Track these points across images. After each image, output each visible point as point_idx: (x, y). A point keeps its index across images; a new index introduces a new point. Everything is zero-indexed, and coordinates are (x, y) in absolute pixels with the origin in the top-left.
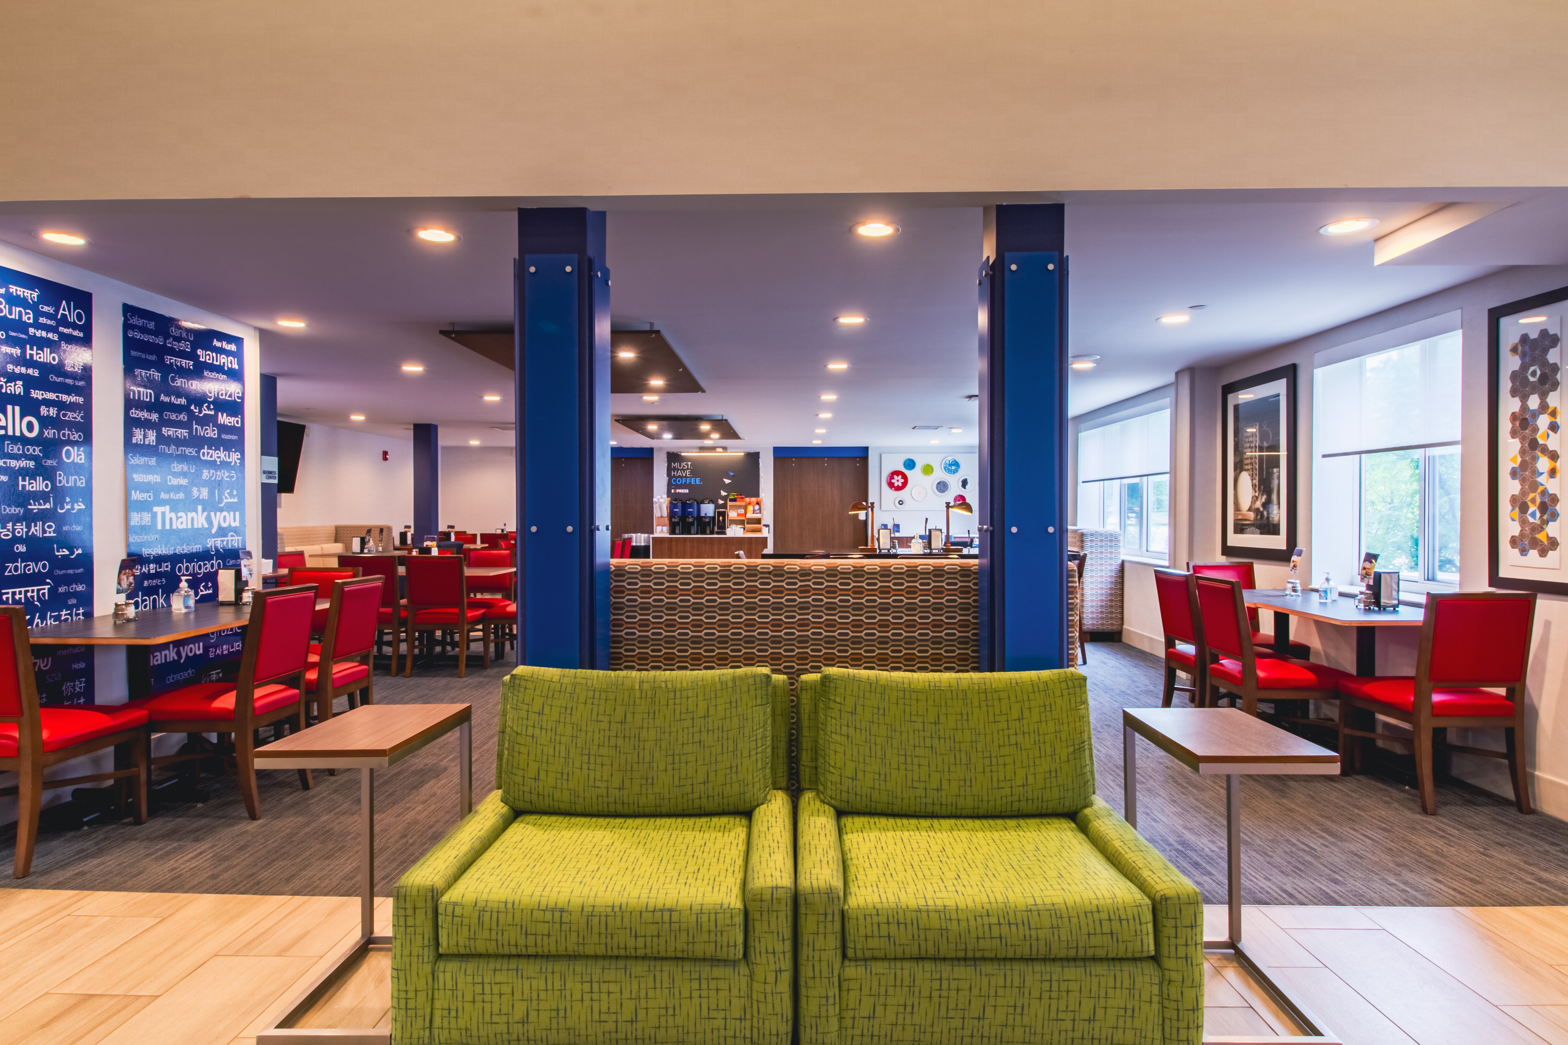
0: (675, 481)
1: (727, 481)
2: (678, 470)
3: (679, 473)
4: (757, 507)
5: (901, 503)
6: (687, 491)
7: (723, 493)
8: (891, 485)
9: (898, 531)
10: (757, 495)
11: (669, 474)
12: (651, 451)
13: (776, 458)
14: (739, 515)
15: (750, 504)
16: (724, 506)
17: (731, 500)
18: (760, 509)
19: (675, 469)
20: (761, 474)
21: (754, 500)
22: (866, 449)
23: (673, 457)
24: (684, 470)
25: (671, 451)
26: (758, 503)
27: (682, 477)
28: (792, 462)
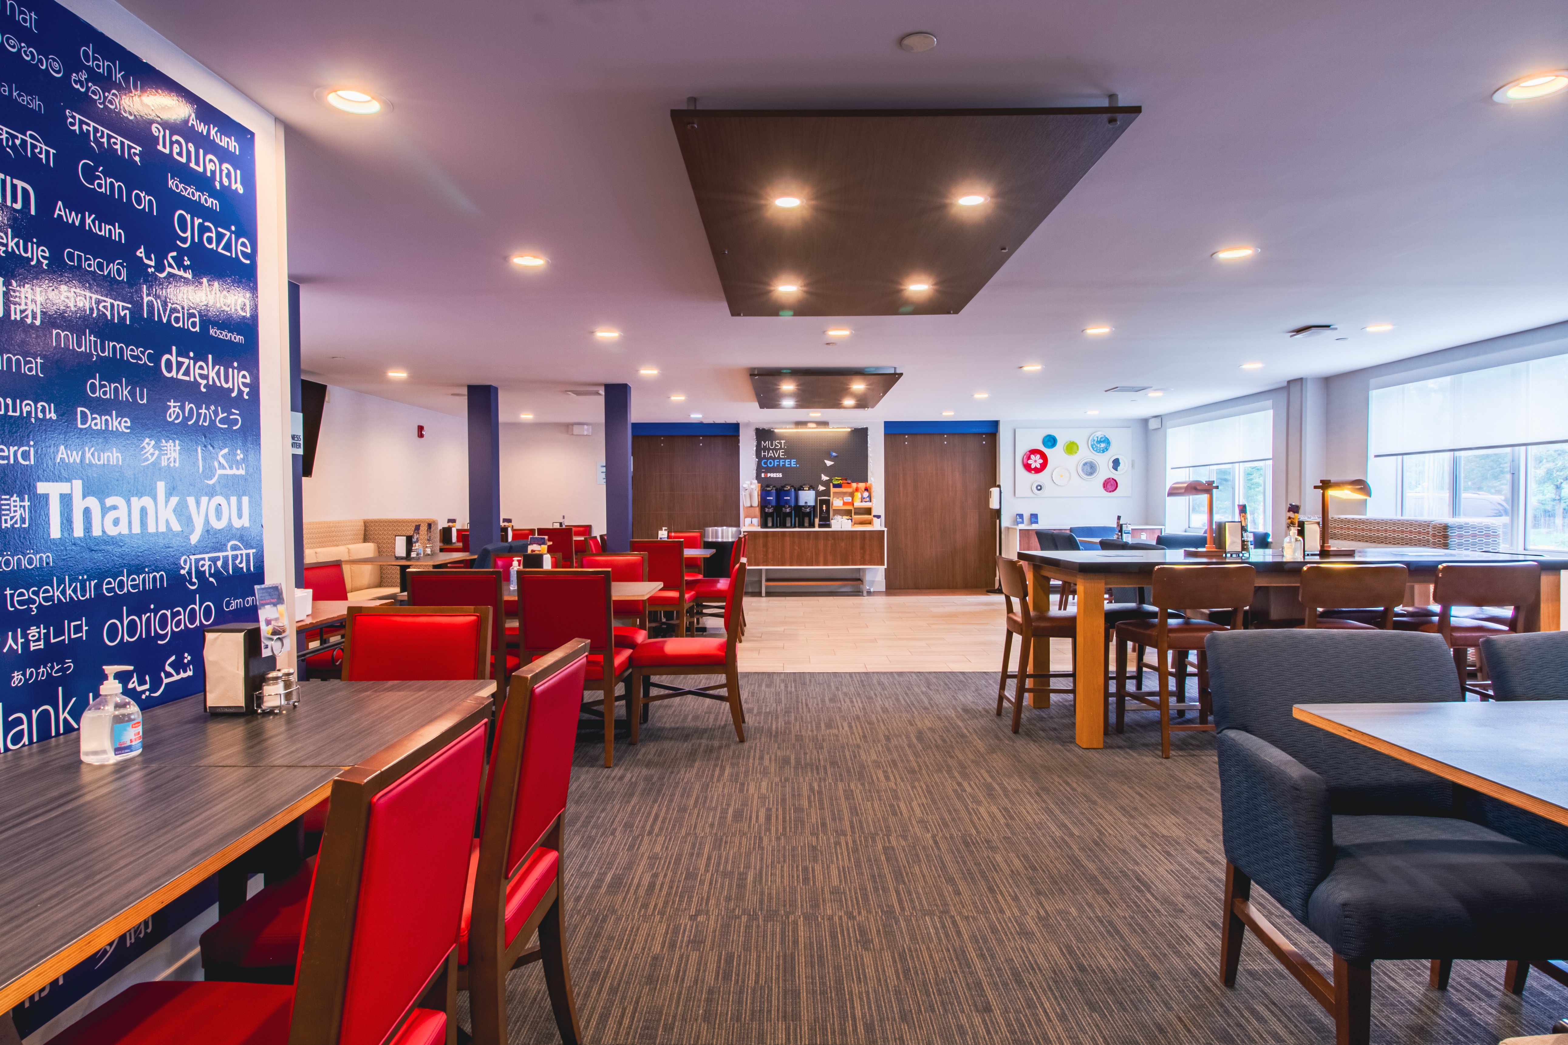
0: (766, 463)
1: (829, 463)
2: (769, 449)
3: (771, 454)
4: (866, 494)
5: (1040, 488)
6: (780, 475)
7: (824, 478)
8: (1028, 467)
9: (1037, 522)
10: (865, 480)
11: (758, 454)
12: (736, 427)
13: (886, 435)
14: (845, 504)
15: (857, 490)
16: (827, 493)
17: (835, 486)
18: (870, 497)
19: (766, 449)
20: (870, 454)
21: (862, 485)
22: (996, 424)
23: (763, 435)
24: (777, 450)
25: (761, 427)
26: (866, 489)
27: (774, 459)
28: (905, 440)
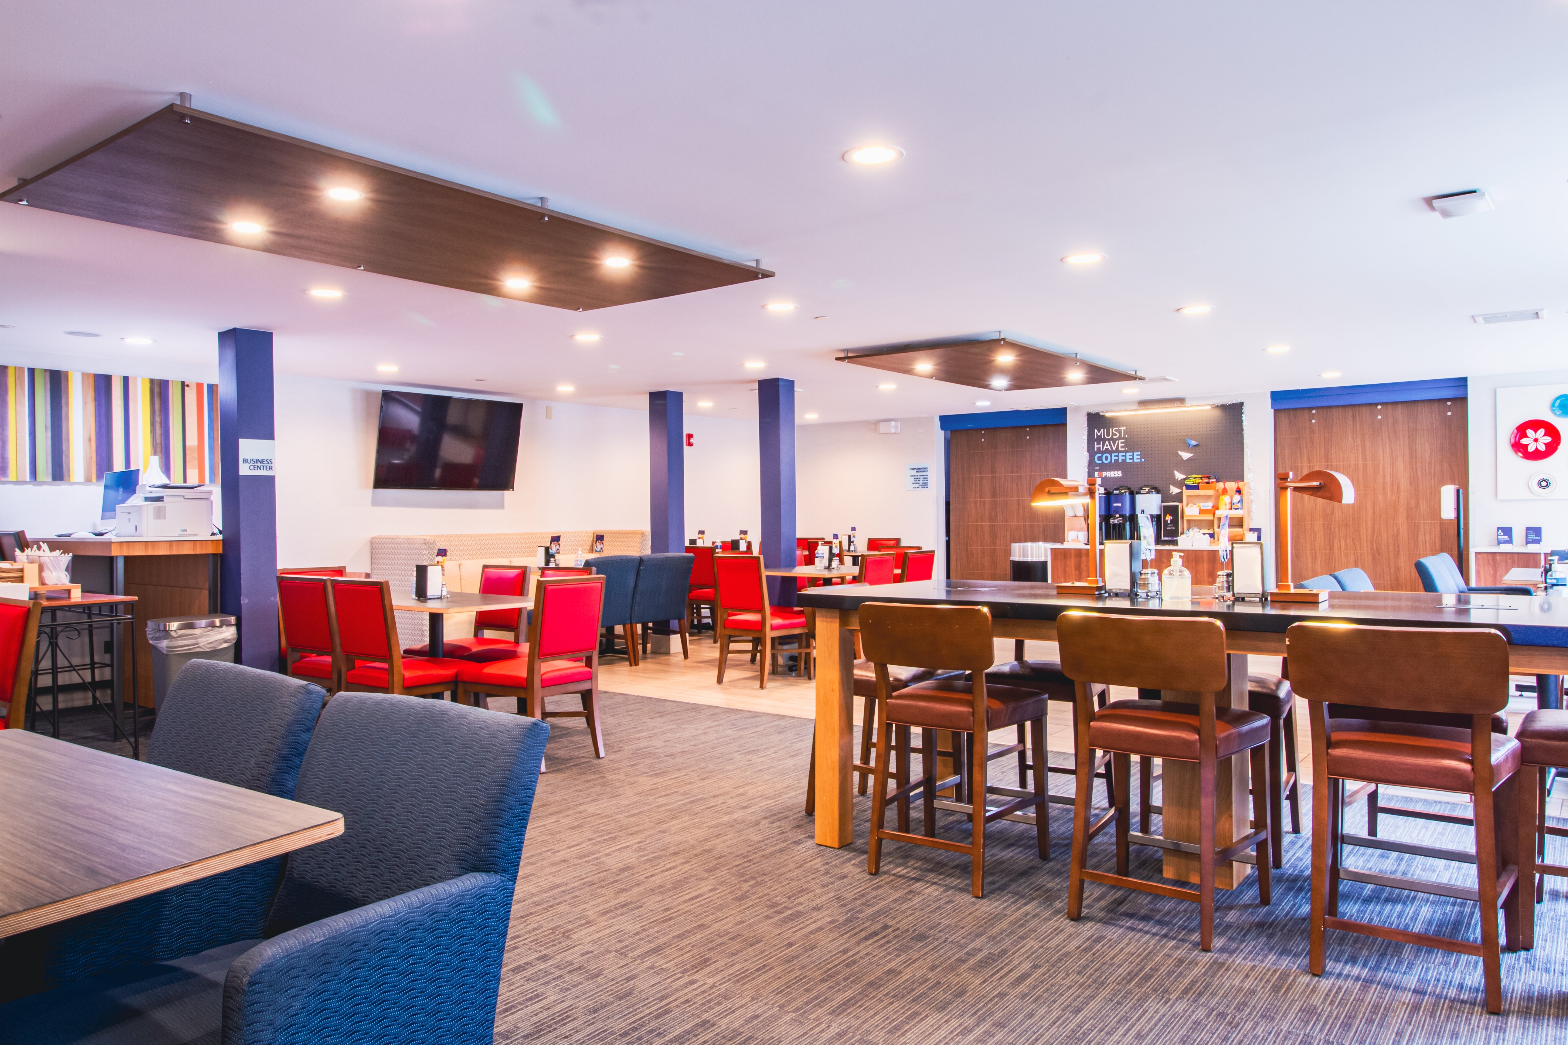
0: (1100, 458)
1: (1185, 455)
2: (1104, 440)
3: (1107, 446)
4: (1237, 498)
5: (1544, 484)
6: (1118, 474)
7: (1179, 476)
8: (1518, 447)
9: (1538, 541)
10: (1240, 477)
11: (1090, 449)
12: (1062, 412)
14: (1202, 512)
15: (1225, 491)
16: (1179, 498)
17: (1189, 487)
18: (1241, 501)
19: (1100, 439)
20: (1246, 441)
21: (1231, 486)
22: (1462, 382)
23: (1095, 420)
24: (1114, 440)
25: (1093, 411)
26: (1239, 491)
27: (1110, 452)
28: (1312, 417)
